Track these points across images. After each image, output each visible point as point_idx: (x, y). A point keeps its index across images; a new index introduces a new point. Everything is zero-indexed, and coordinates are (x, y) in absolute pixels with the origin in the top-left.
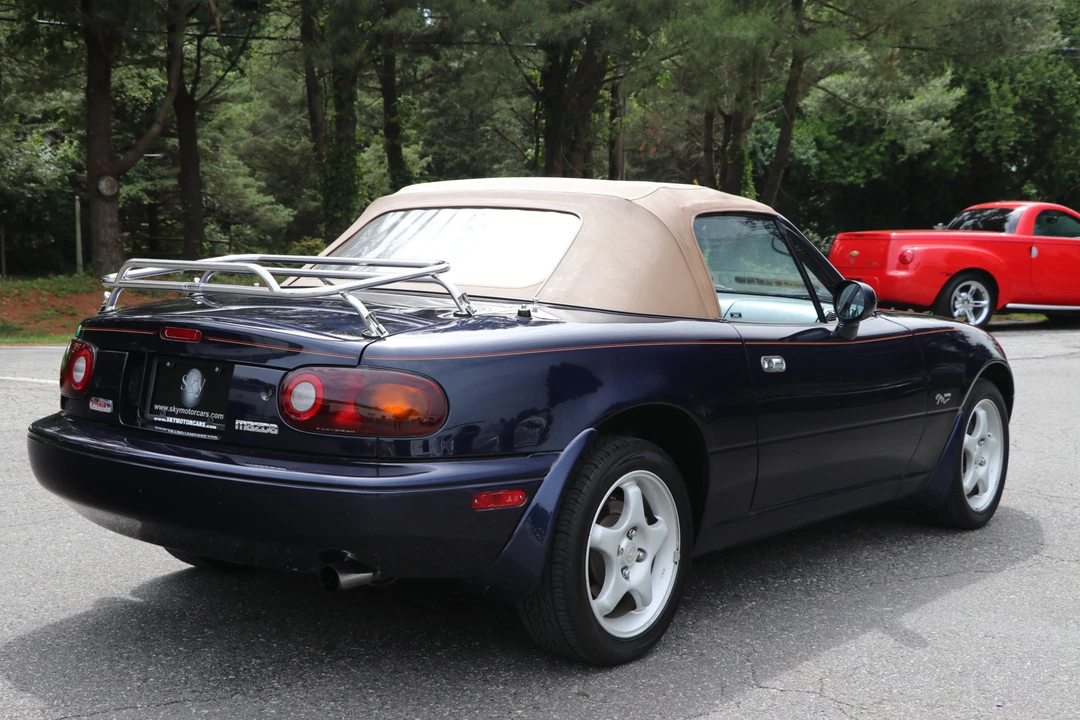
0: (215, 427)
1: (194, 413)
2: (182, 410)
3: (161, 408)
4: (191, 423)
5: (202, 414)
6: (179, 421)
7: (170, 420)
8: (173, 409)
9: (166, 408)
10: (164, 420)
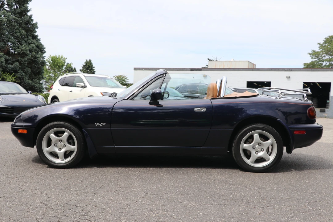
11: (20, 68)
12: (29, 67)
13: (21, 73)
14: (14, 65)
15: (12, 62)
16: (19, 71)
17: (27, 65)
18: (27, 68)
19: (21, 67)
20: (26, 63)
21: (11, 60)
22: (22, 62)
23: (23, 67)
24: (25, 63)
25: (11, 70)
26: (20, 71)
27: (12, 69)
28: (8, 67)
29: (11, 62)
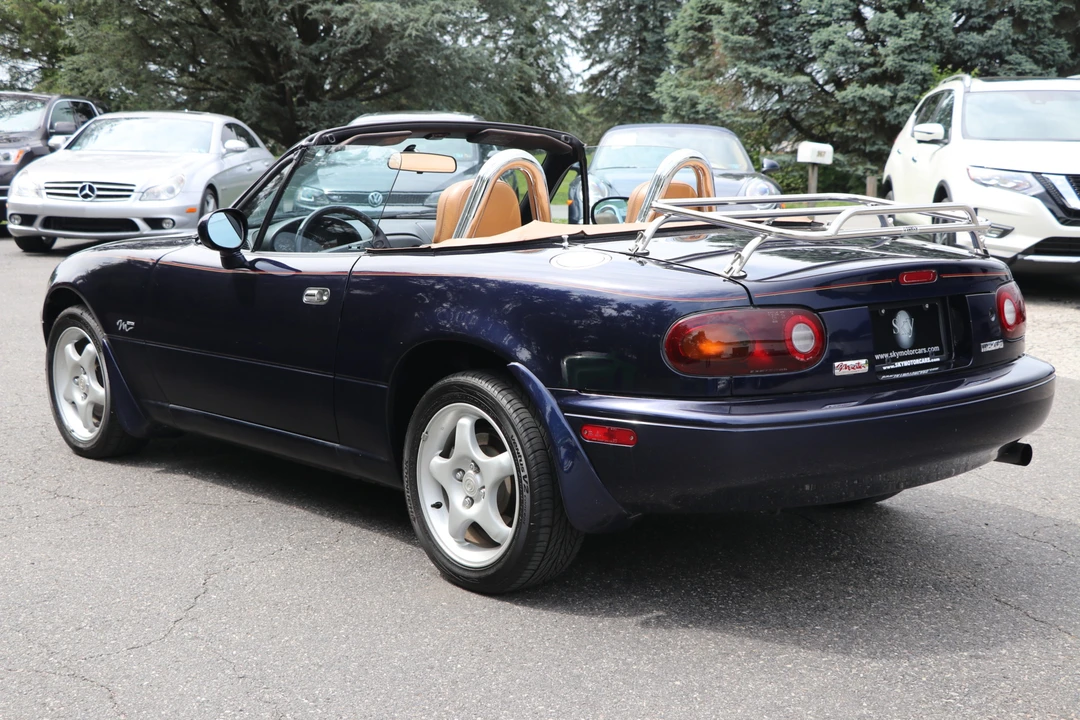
0: (938, 360)
1: (912, 352)
2: (902, 353)
3: (882, 356)
4: (917, 362)
5: (920, 351)
6: (906, 363)
7: (898, 365)
8: (893, 354)
9: (886, 355)
10: (892, 367)
11: (1015, 43)
12: (1059, 36)
13: (1019, 64)
14: (989, 33)
15: (986, 18)
16: (1010, 54)
17: (1049, 25)
18: (1050, 39)
19: (1021, 37)
20: (1047, 16)
21: (981, 12)
22: (1025, 17)
23: (1033, 37)
24: (1042, 20)
25: (979, 55)
26: (1016, 57)
27: (982, 48)
28: (963, 44)
29: (980, 20)
